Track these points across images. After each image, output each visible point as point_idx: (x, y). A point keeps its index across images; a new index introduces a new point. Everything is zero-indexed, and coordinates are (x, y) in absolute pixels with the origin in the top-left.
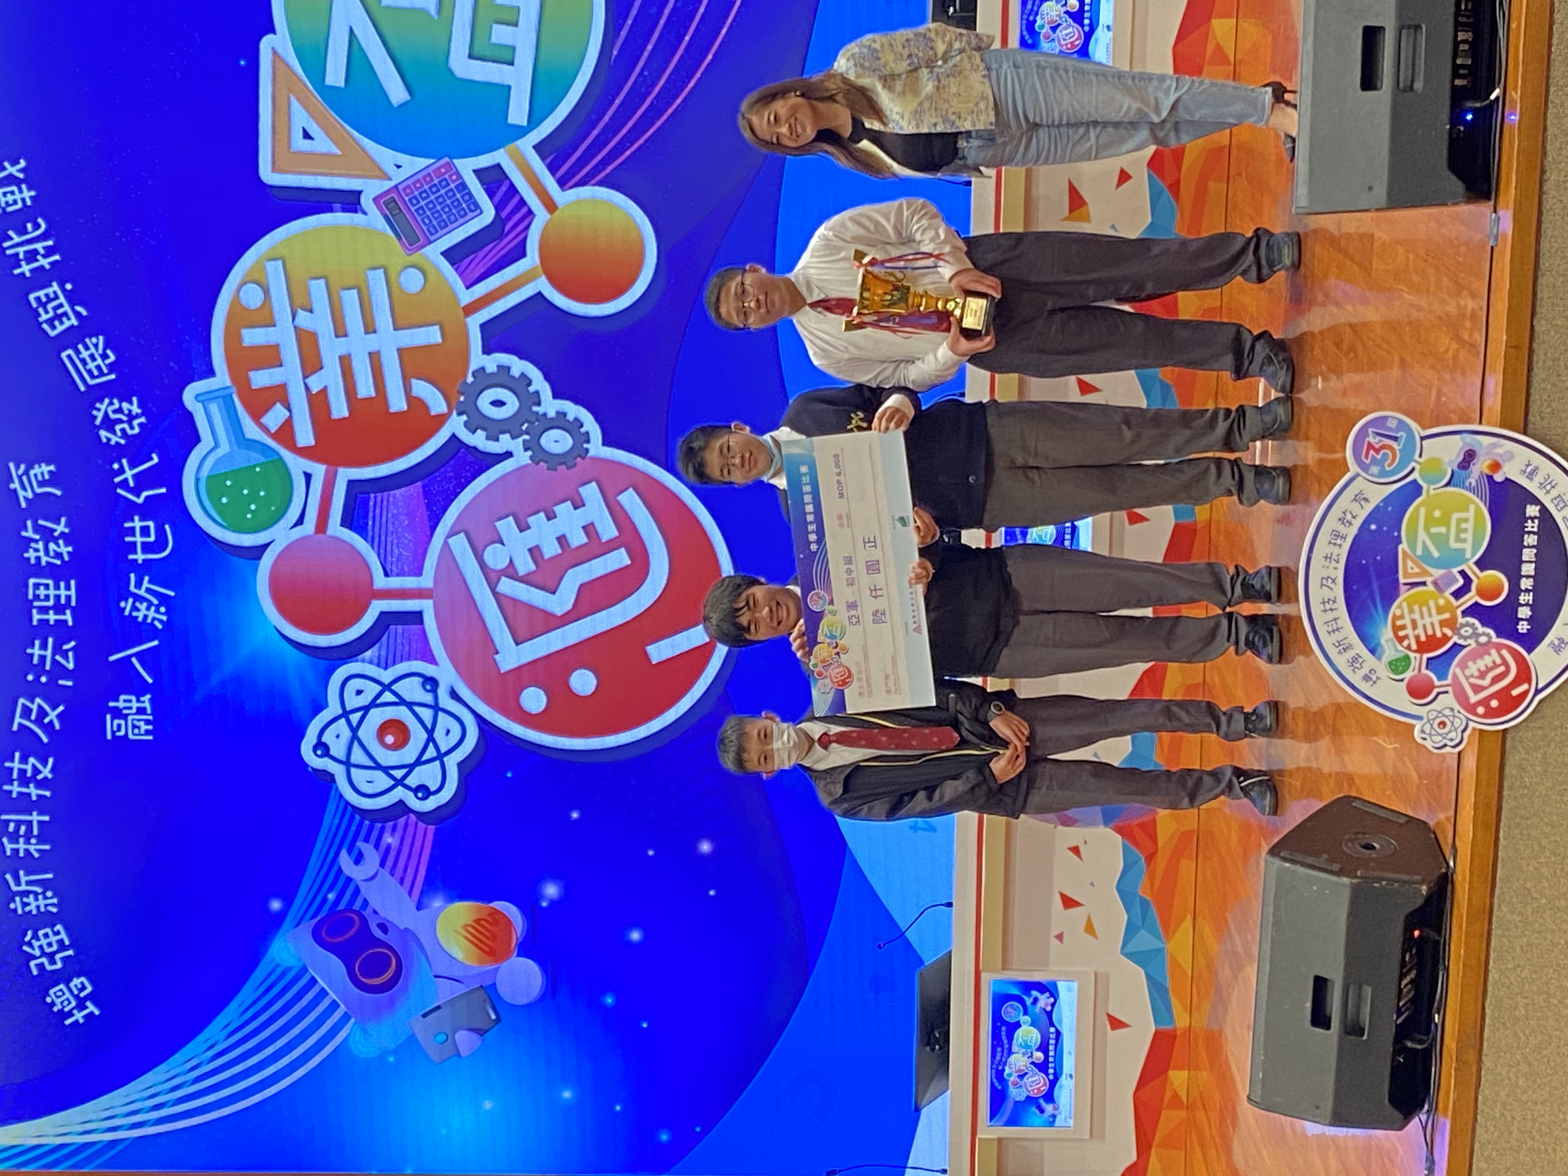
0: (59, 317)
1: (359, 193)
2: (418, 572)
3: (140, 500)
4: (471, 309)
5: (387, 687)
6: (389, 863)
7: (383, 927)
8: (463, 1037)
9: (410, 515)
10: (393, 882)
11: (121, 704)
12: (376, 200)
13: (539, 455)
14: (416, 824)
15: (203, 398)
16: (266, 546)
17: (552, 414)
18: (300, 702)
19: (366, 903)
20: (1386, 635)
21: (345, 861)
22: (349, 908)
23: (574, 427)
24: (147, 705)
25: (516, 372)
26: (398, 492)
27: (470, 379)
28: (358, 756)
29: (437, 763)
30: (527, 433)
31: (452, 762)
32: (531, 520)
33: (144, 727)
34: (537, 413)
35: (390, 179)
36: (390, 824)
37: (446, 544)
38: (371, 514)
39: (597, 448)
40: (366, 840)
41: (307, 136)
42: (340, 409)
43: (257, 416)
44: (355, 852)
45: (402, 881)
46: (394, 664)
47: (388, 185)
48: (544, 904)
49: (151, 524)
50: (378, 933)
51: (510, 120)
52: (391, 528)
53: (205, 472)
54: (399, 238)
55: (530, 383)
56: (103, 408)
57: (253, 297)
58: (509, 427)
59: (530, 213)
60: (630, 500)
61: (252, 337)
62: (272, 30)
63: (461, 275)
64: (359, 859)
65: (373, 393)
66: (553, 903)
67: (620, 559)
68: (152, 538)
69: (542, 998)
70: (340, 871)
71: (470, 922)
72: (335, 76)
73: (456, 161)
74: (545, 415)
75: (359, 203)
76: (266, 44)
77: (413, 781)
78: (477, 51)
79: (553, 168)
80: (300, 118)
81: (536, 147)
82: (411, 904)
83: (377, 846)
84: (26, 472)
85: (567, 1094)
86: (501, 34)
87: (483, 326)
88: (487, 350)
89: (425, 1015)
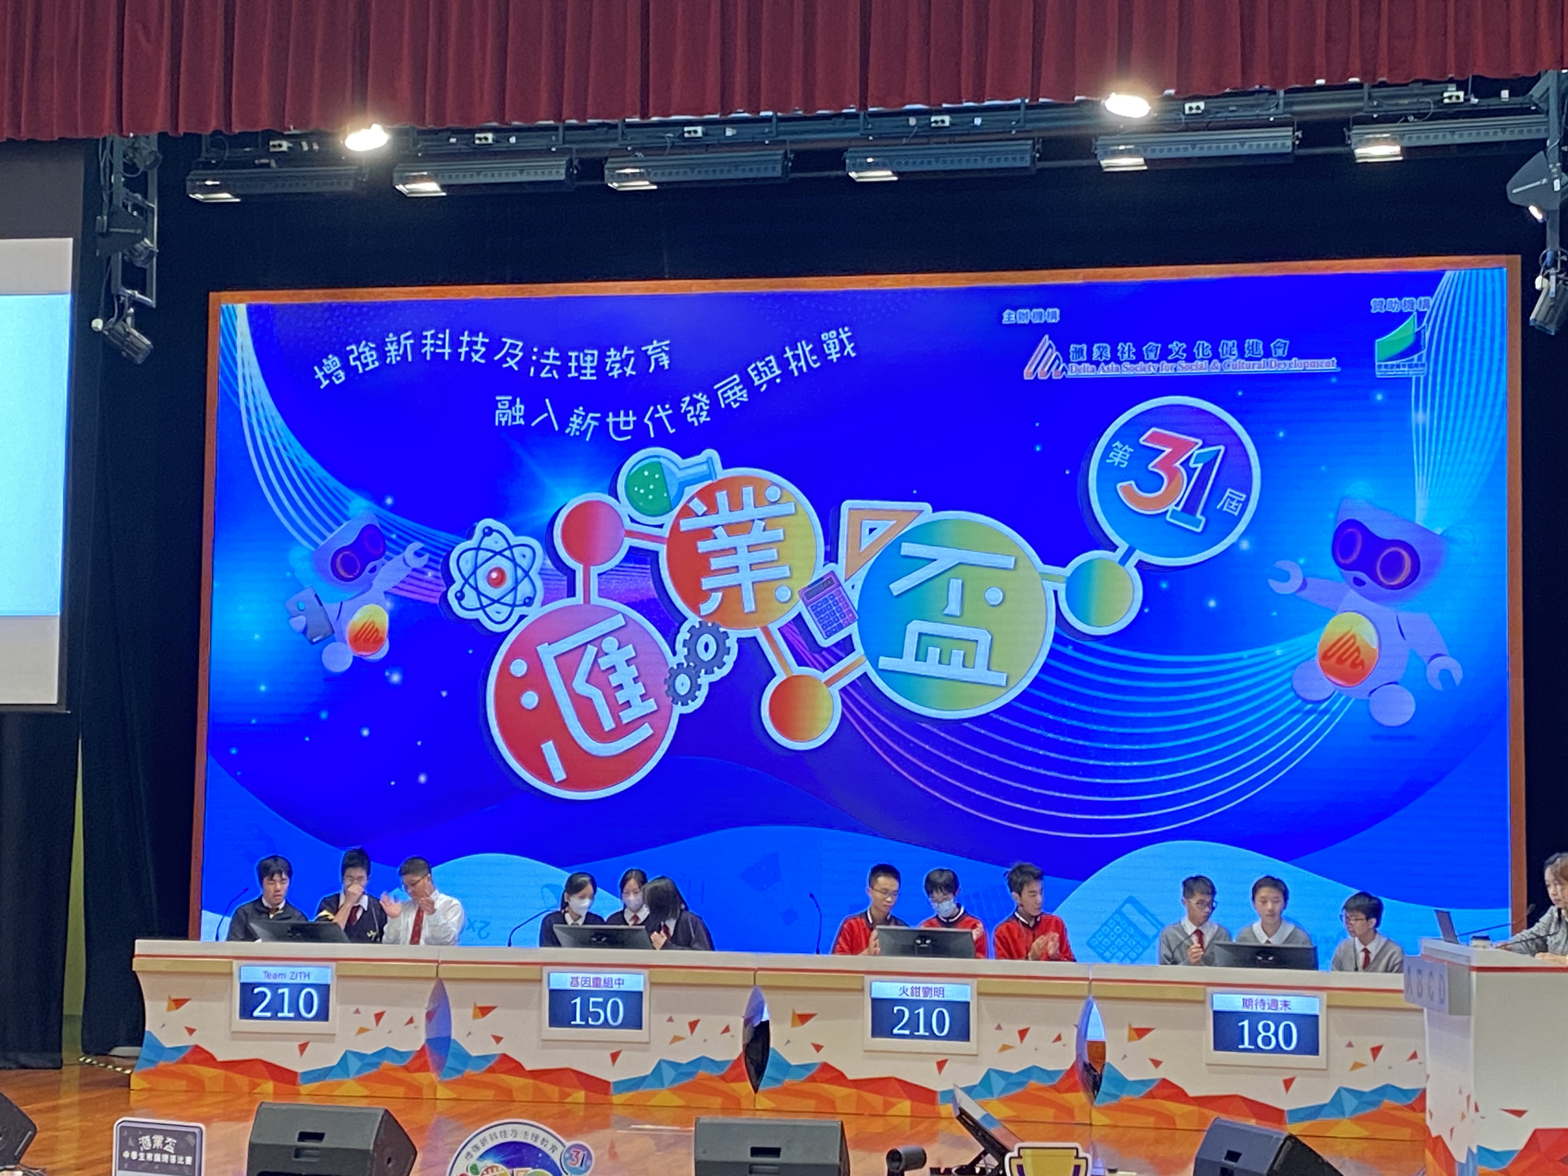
0: (759, 374)
1: (837, 562)
2: (601, 594)
3: (646, 420)
4: (766, 631)
5: (526, 574)
6: (415, 574)
7: (373, 570)
8: (301, 620)
9: (636, 590)
10: (403, 576)
11: (518, 405)
12: (832, 573)
13: (674, 674)
14: (438, 591)
15: (709, 462)
16: (617, 498)
17: (699, 681)
18: (519, 518)
19: (389, 559)
20: (489, 1162)
21: (417, 545)
22: (386, 548)
23: (692, 695)
24: (517, 422)
25: (726, 658)
26: (651, 582)
27: (722, 630)
28: (483, 555)
29: (478, 606)
30: (688, 665)
31: (479, 615)
32: (633, 667)
33: (503, 420)
34: (700, 672)
35: (846, 580)
36: (440, 575)
37: (618, 612)
38: (637, 566)
39: (679, 710)
40: (430, 560)
41: (871, 530)
42: (703, 546)
43: (700, 494)
44: (422, 552)
45: (403, 582)
46: (543, 579)
47: (842, 580)
48: (387, 674)
49: (631, 427)
50: (370, 566)
51: (881, 658)
52: (628, 578)
53: (662, 461)
54: (809, 586)
55: (719, 668)
56: (703, 399)
57: (773, 493)
58: (692, 653)
59: (825, 669)
60: (646, 731)
61: (748, 492)
62: (934, 510)
63: (786, 625)
64: (418, 554)
65: (713, 568)
66: (387, 679)
67: (608, 724)
68: (622, 428)
69: (326, 671)
70: (410, 542)
71: (376, 626)
72: (907, 549)
73: (856, 624)
74: (699, 677)
75: (831, 562)
76: (927, 506)
77: (467, 590)
78: (924, 638)
79: (853, 684)
80: (883, 526)
81: (865, 674)
82: (388, 587)
83: (426, 566)
84: (663, 351)
85: (263, 688)
86: (934, 653)
87: (755, 638)
88: (740, 641)
89: (316, 596)
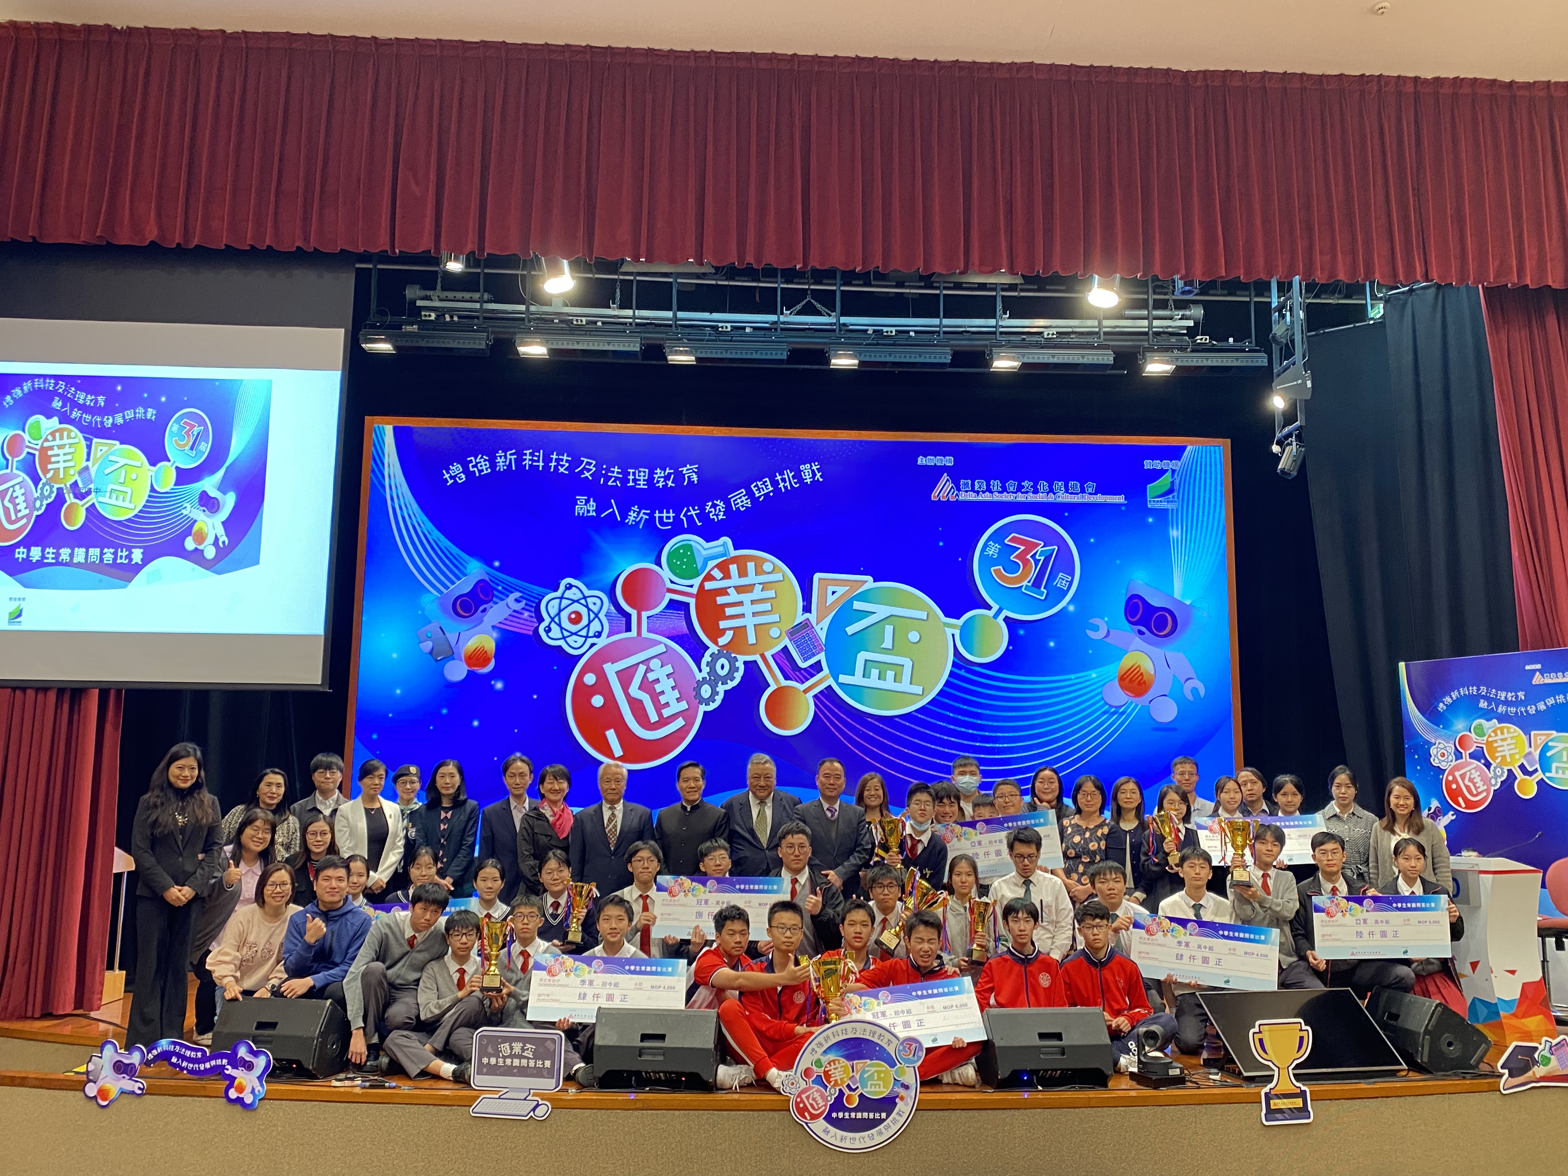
0: (759, 489)
1: (811, 613)
2: (649, 631)
3: (682, 516)
4: (763, 656)
5: (596, 616)
6: (515, 614)
7: (484, 610)
8: (429, 645)
9: (674, 628)
10: (506, 616)
11: (592, 503)
12: (808, 619)
13: (700, 684)
14: (534, 627)
15: (724, 544)
16: (661, 567)
17: (718, 689)
18: (589, 579)
19: (496, 603)
20: (831, 1057)
21: (517, 595)
22: (493, 595)
23: (712, 699)
24: (591, 514)
25: (736, 674)
26: (684, 624)
27: (733, 655)
28: (565, 602)
29: (561, 636)
30: (710, 679)
31: (561, 643)
32: (672, 679)
33: (581, 512)
34: (718, 683)
35: (816, 625)
36: (533, 615)
37: (661, 643)
38: (675, 611)
39: (703, 708)
40: (526, 604)
41: (834, 593)
42: (721, 600)
43: (717, 566)
44: (520, 599)
45: (506, 619)
46: (608, 619)
47: (814, 625)
48: (492, 682)
49: (671, 520)
50: (481, 608)
51: (841, 676)
52: (668, 620)
53: (692, 543)
54: (792, 628)
55: (731, 680)
56: (721, 504)
57: (768, 567)
58: (712, 671)
59: (803, 683)
60: (680, 722)
61: (751, 566)
62: (875, 581)
63: (777, 653)
64: (517, 601)
65: (727, 614)
66: (492, 686)
67: (654, 718)
68: (665, 520)
69: (447, 681)
70: (512, 592)
71: (485, 649)
72: (857, 605)
73: (823, 653)
74: (718, 686)
75: (806, 612)
76: (869, 578)
77: (553, 625)
78: (868, 663)
79: (821, 692)
80: (841, 590)
81: (830, 686)
82: (495, 623)
83: (523, 609)
84: (694, 472)
85: (398, 692)
86: (875, 672)
87: (755, 661)
88: (745, 663)
89: (441, 628)
